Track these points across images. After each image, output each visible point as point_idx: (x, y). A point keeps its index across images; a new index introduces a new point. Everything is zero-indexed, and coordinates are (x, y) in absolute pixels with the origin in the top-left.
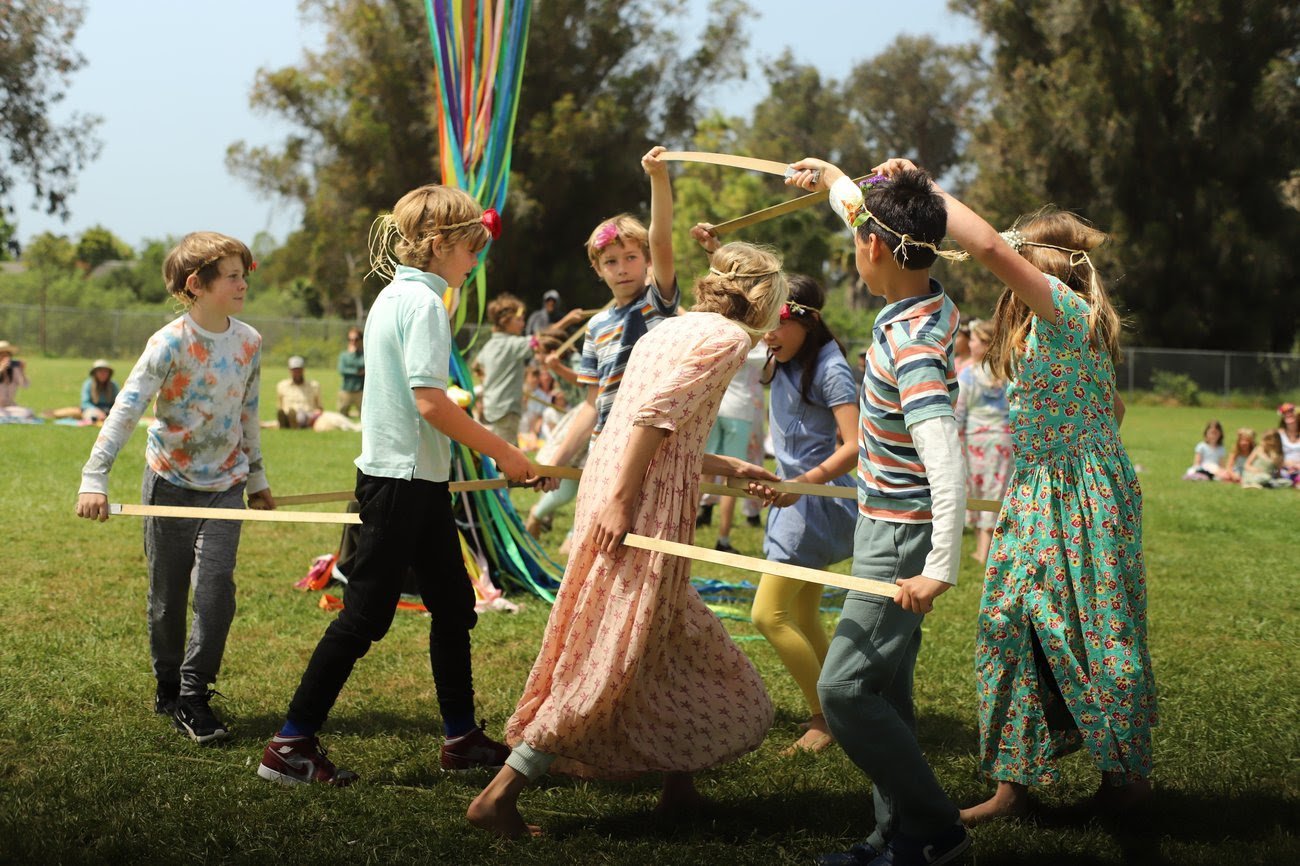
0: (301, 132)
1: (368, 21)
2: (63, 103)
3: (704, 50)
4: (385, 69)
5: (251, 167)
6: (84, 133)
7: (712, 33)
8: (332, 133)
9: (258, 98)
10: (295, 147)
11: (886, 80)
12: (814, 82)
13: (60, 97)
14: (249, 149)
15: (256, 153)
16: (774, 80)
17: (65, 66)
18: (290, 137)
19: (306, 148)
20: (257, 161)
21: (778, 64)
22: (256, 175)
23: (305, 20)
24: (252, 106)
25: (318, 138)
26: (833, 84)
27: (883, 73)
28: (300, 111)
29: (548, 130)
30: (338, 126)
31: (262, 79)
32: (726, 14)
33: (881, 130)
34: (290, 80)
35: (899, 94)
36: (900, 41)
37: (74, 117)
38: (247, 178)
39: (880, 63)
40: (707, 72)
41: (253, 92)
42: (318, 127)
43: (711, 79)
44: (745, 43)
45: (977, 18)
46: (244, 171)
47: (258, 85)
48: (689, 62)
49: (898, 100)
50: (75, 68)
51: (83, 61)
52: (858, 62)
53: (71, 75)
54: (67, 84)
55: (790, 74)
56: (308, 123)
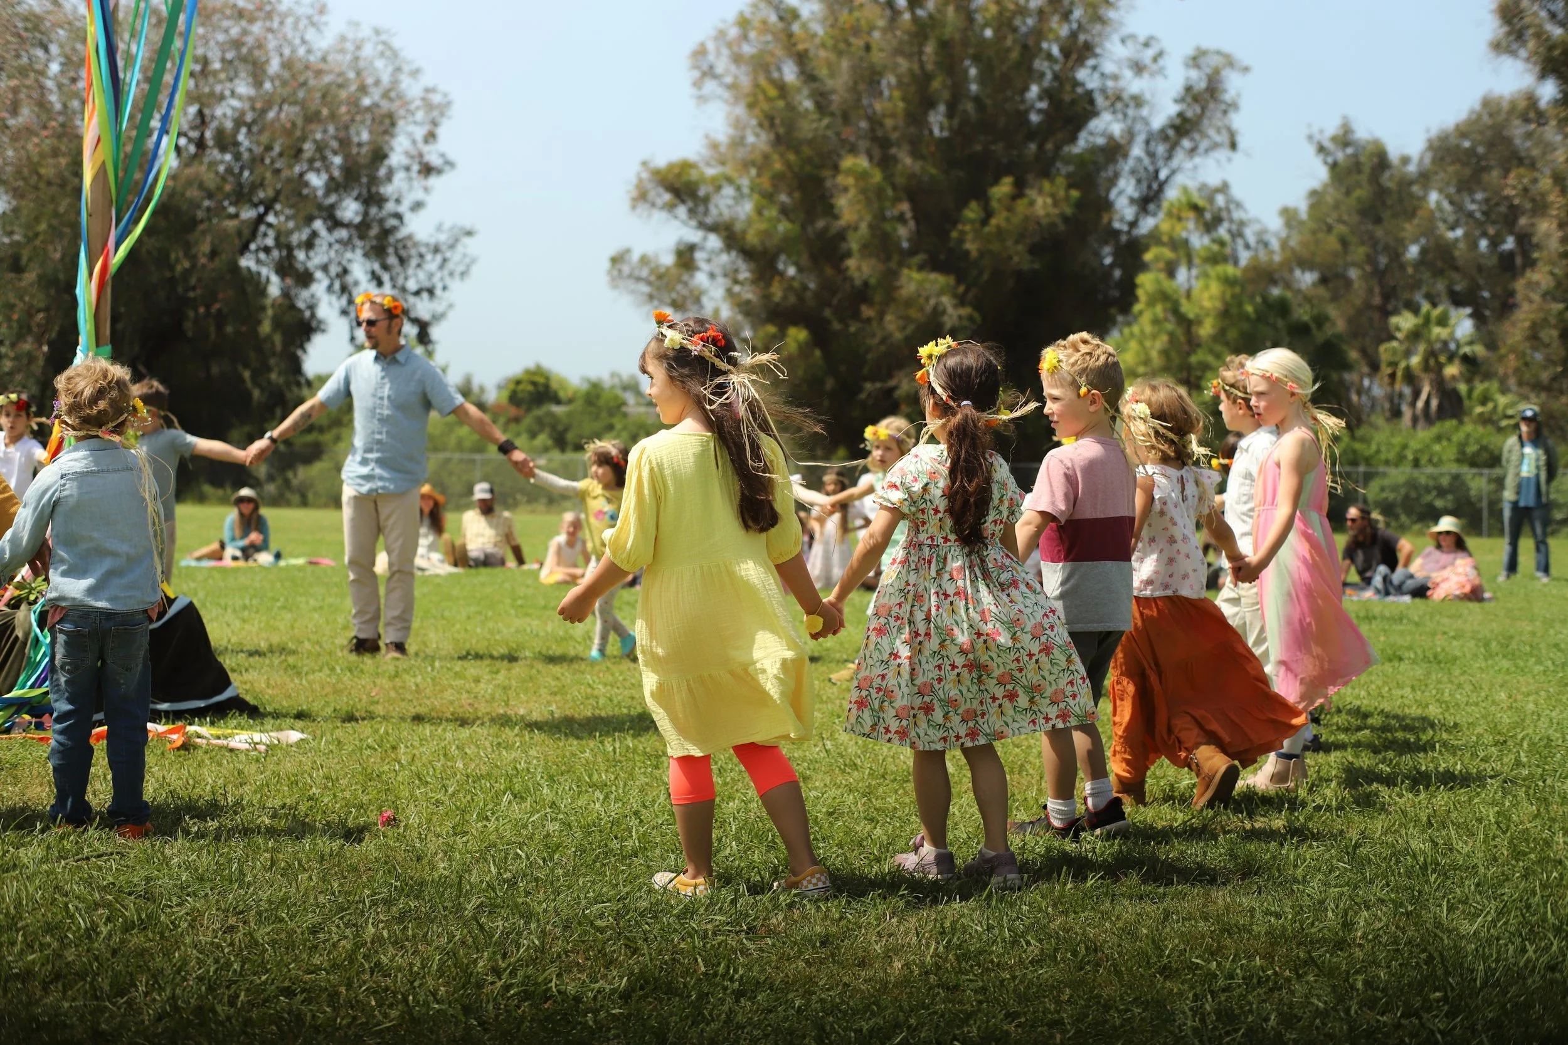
0: (693, 235)
1: (769, 99)
2: (423, 213)
3: (1181, 115)
4: (792, 157)
5: (639, 279)
6: (452, 247)
7: (1190, 94)
8: (732, 238)
9: (641, 197)
10: (686, 256)
11: (1471, 152)
12: (1381, 160)
13: (417, 206)
14: (635, 257)
15: (644, 260)
16: (1330, 160)
17: (427, 170)
18: (679, 243)
19: (699, 256)
20: (645, 273)
21: (1334, 139)
22: (645, 289)
23: (702, 99)
24: (634, 207)
25: (714, 241)
26: (1405, 160)
27: (1467, 144)
28: (692, 212)
29: (985, 222)
30: (738, 227)
31: (645, 175)
32: (1209, 71)
33: (1470, 215)
34: (679, 175)
35: (1487, 169)
36: (1486, 103)
37: (439, 228)
38: (633, 292)
39: (1462, 131)
40: (1186, 143)
41: (635, 194)
42: (713, 228)
43: (1193, 151)
44: (1234, 106)
45: (1527, 60)
46: (631, 284)
47: (640, 180)
48: (1162, 131)
49: (1485, 177)
50: (439, 171)
51: (450, 164)
52: (1434, 132)
53: (433, 181)
54: (426, 190)
55: (1350, 151)
56: (702, 225)
